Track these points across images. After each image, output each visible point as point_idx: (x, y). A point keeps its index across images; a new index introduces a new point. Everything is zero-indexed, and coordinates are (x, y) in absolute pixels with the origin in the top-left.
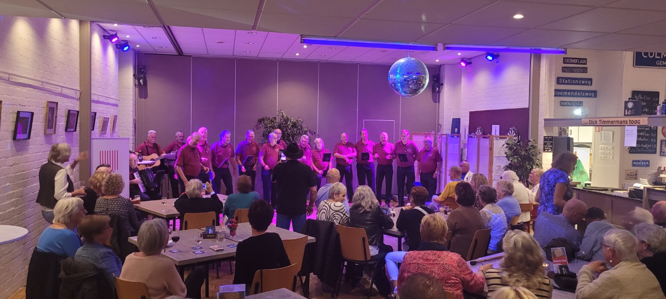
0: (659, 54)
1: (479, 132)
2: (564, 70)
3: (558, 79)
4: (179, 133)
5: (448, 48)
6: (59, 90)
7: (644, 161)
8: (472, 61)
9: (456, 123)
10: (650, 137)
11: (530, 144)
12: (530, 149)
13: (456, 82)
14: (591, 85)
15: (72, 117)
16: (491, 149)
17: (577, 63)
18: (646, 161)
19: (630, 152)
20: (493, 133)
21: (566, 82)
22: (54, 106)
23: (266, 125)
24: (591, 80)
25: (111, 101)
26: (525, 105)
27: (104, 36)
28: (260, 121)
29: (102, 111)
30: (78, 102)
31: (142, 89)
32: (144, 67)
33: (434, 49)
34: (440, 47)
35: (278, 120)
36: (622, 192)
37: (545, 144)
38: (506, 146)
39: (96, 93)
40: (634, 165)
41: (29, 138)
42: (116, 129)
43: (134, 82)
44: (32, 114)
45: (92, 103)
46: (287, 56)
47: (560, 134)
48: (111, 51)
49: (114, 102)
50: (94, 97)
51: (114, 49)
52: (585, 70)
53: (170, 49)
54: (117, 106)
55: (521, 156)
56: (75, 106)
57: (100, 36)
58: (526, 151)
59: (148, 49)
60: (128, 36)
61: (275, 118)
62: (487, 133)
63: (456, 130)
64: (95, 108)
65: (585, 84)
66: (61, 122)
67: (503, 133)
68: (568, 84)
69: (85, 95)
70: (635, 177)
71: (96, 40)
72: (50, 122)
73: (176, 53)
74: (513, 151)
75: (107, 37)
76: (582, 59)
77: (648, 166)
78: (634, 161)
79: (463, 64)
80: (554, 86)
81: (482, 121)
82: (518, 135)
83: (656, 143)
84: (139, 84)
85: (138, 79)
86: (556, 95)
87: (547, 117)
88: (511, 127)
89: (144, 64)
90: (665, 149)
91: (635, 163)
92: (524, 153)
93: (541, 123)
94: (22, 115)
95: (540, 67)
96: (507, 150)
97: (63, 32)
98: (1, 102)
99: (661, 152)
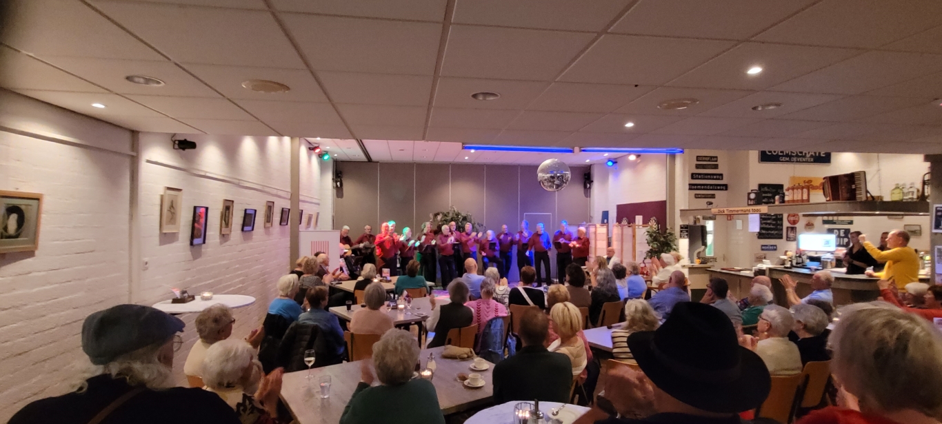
0: (782, 152)
1: (625, 222)
2: (698, 167)
3: (692, 174)
4: (367, 227)
5: (584, 151)
6: (275, 192)
7: (771, 246)
8: (617, 161)
9: (605, 215)
10: (777, 225)
11: (668, 231)
12: (668, 236)
13: (605, 179)
14: (722, 179)
15: (284, 214)
16: (634, 236)
17: (709, 161)
18: (774, 246)
19: (759, 238)
20: (637, 223)
21: (700, 177)
22: (271, 204)
23: (441, 219)
24: (721, 175)
25: (314, 201)
26: (663, 198)
27: (310, 148)
28: (436, 216)
29: (308, 209)
30: (289, 202)
31: (339, 191)
32: (341, 173)
33: (571, 151)
34: (577, 149)
35: (451, 215)
36: (748, 272)
37: (681, 231)
38: (647, 233)
39: (303, 194)
40: (762, 250)
41: (253, 229)
42: (319, 224)
43: (333, 184)
44: (255, 211)
45: (300, 203)
46: (458, 160)
47: (695, 222)
48: (315, 159)
49: (317, 201)
50: (301, 198)
51: (317, 159)
52: (716, 167)
53: (363, 157)
54: (318, 204)
55: (659, 242)
56: (287, 205)
57: (306, 148)
58: (664, 237)
59: (344, 158)
60: (328, 148)
61: (448, 213)
62: (631, 221)
63: (606, 221)
64: (302, 206)
65: (716, 179)
66: (276, 218)
67: (645, 222)
68: (701, 179)
69: (295, 196)
70: (760, 259)
71: (303, 151)
73: (366, 160)
74: (654, 237)
75: (312, 149)
76: (714, 157)
77: (775, 250)
78: (762, 246)
79: (610, 164)
80: (688, 180)
81: (627, 213)
82: (658, 223)
83: (782, 229)
84: (337, 186)
85: (336, 182)
86: (690, 189)
87: (683, 208)
88: (651, 217)
89: (341, 170)
90: (791, 235)
91: (764, 248)
92: (662, 239)
93: (678, 214)
94: (248, 212)
95: (675, 164)
96: (648, 237)
97: (279, 146)
98: (233, 201)
99: (787, 237)
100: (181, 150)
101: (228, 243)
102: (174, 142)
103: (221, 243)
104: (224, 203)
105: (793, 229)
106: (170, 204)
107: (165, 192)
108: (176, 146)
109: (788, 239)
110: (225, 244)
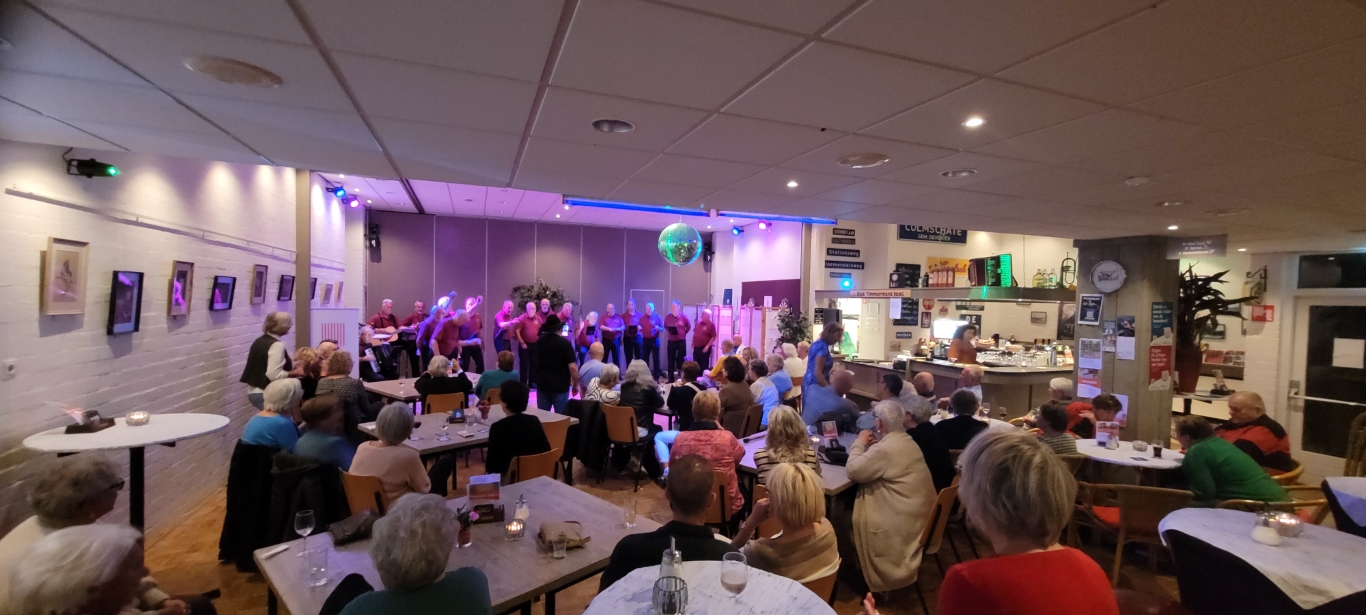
0: (921, 228)
1: (751, 303)
2: (834, 241)
3: (828, 249)
4: (419, 304)
5: (722, 215)
6: (269, 251)
7: (907, 333)
8: (745, 229)
9: (728, 294)
10: (912, 309)
11: (801, 316)
12: (801, 321)
13: (728, 250)
14: (859, 256)
15: (286, 286)
16: (764, 321)
17: (846, 235)
18: (909, 333)
19: (894, 324)
20: (765, 304)
21: (835, 253)
22: (263, 270)
23: (522, 294)
24: (858, 251)
25: (337, 265)
26: (796, 276)
27: (327, 189)
28: (516, 290)
29: (324, 277)
30: (294, 266)
31: (375, 253)
32: (377, 226)
33: (708, 215)
34: (713, 212)
35: (536, 289)
36: (887, 364)
37: (816, 316)
38: (778, 318)
39: (317, 255)
40: (898, 337)
41: (230, 307)
42: (343, 297)
43: (365, 243)
44: (235, 279)
45: (311, 268)
46: (547, 218)
47: (830, 306)
48: (336, 206)
49: (340, 266)
50: (314, 261)
51: (340, 205)
52: (853, 242)
53: (410, 206)
54: (343, 270)
55: (792, 328)
56: (290, 271)
57: (322, 188)
58: (798, 323)
59: (383, 206)
60: (357, 190)
61: (532, 287)
62: (759, 304)
63: (728, 301)
64: (315, 273)
65: (853, 256)
67: (776, 304)
68: (837, 255)
69: (303, 258)
70: (897, 348)
71: (317, 192)
72: (258, 289)
73: (416, 211)
74: (785, 323)
75: (332, 190)
76: (851, 230)
77: (910, 337)
78: (898, 333)
79: (735, 232)
80: (824, 257)
81: (754, 292)
82: (790, 306)
83: (917, 315)
84: (371, 245)
85: (370, 240)
86: (826, 267)
87: (818, 289)
88: (783, 298)
89: (377, 223)
90: (926, 321)
91: (900, 335)
92: (795, 325)
93: (812, 295)
94: (220, 281)
95: (811, 237)
96: (779, 322)
97: (275, 184)
98: (192, 264)
99: (922, 324)
100: (85, 178)
101: (183, 329)
102: (69, 163)
103: (170, 330)
104: (174, 268)
105: (928, 315)
106: (61, 267)
107: (50, 247)
108: (74, 170)
109: (923, 326)
110: (177, 331)
